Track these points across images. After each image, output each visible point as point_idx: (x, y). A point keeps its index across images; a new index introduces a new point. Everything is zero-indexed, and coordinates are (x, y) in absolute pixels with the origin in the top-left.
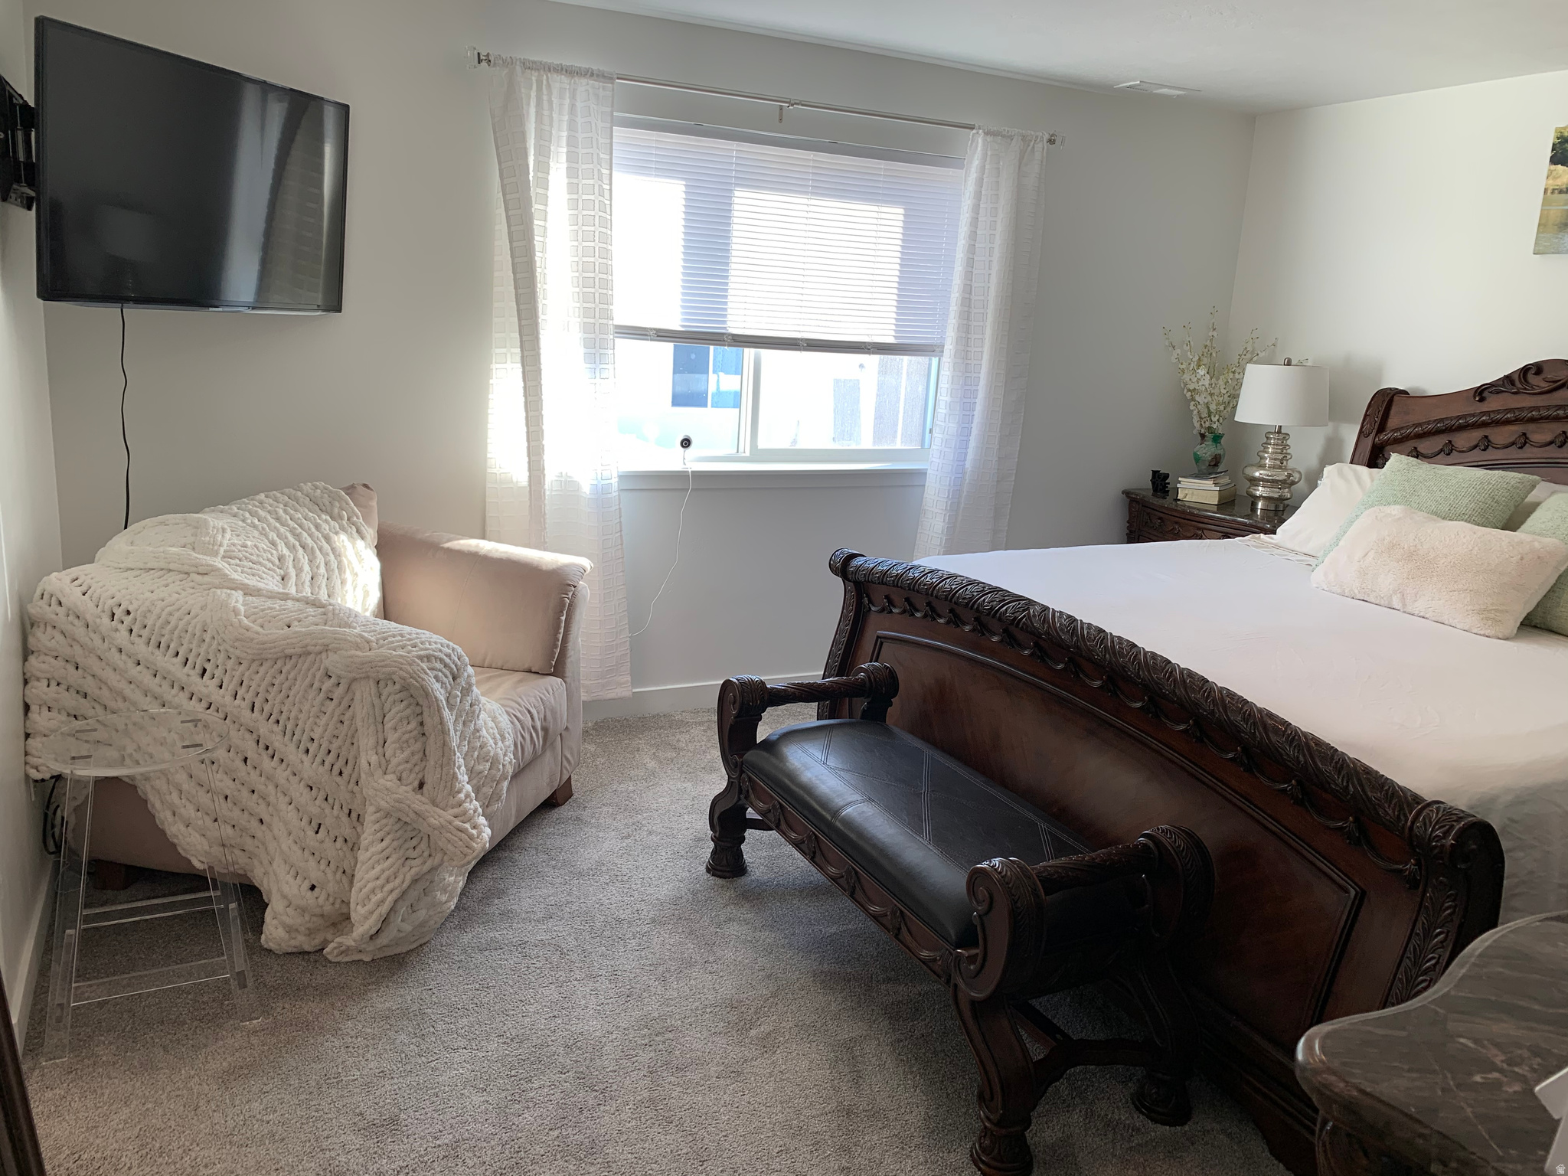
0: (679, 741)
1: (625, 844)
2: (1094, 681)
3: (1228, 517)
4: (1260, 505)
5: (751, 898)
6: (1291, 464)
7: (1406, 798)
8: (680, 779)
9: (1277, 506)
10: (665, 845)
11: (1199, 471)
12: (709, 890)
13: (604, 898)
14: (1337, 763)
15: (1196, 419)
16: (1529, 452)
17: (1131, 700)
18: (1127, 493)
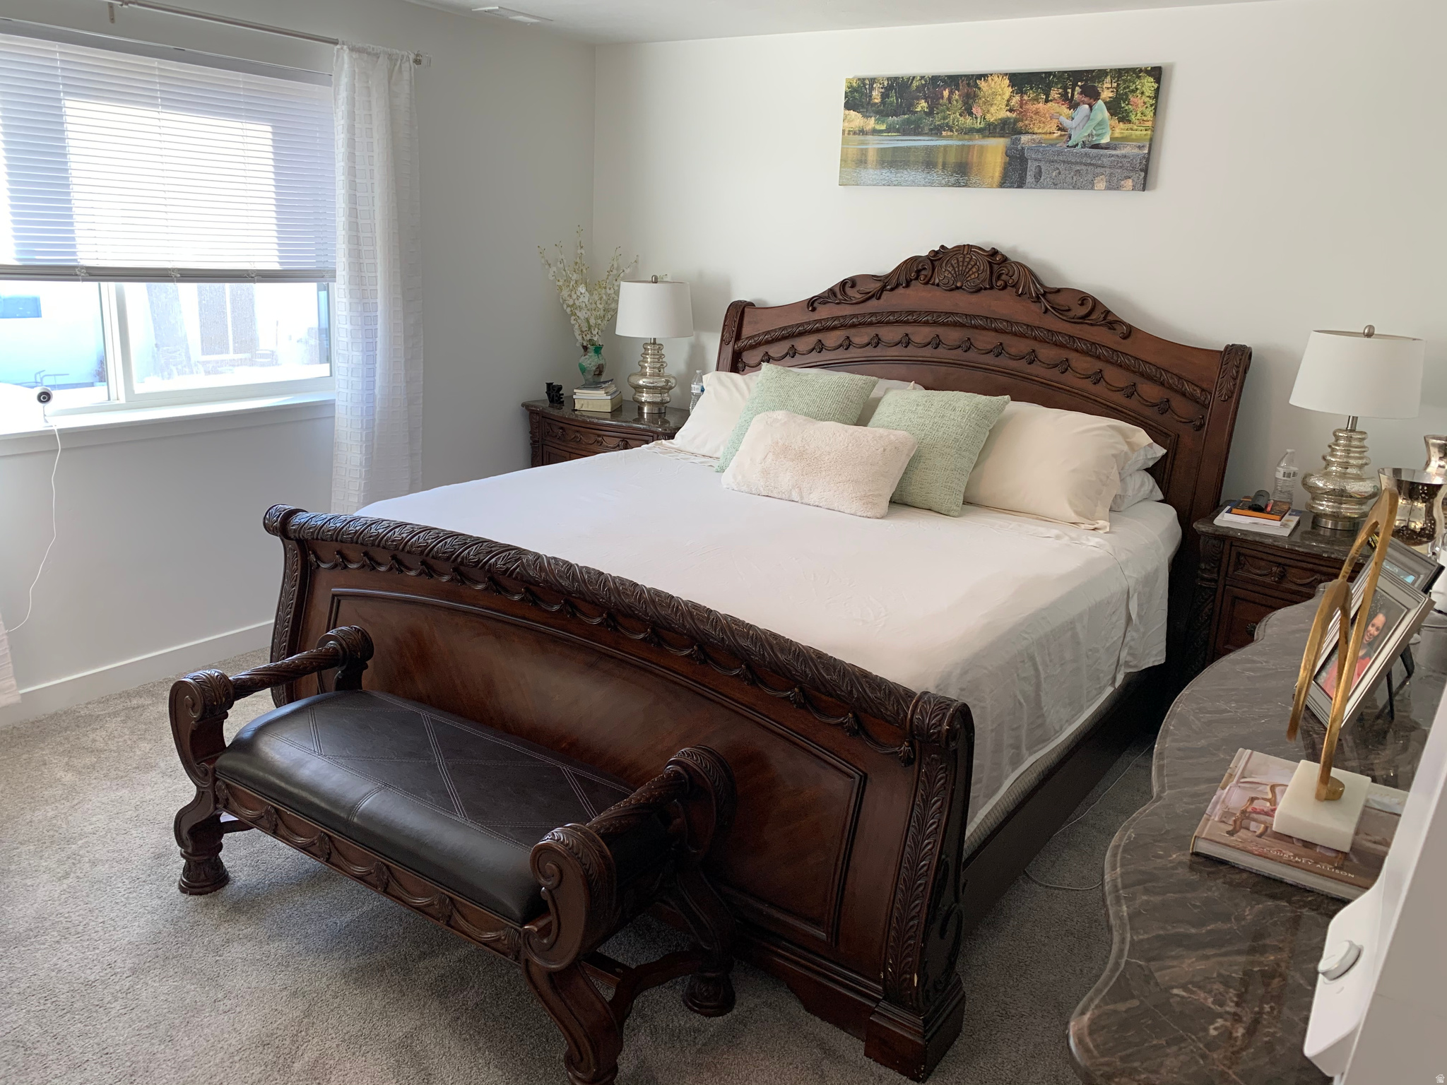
0: (94, 741)
1: (65, 886)
2: (592, 618)
3: (624, 424)
4: (646, 410)
5: (245, 909)
6: (667, 371)
7: (899, 692)
8: (111, 787)
9: (660, 409)
10: (119, 874)
11: (586, 380)
12: (192, 914)
13: (60, 962)
14: (840, 671)
15: (577, 333)
16: (854, 353)
17: (632, 633)
18: (526, 406)
